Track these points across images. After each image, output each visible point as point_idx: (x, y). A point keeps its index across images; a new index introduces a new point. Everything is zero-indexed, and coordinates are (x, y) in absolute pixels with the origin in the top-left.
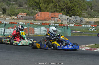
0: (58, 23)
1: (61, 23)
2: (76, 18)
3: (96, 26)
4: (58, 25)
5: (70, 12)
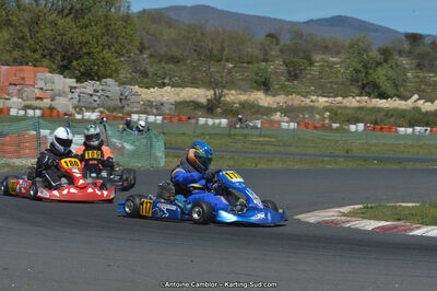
0: (40, 109)
1: (51, 109)
2: (104, 87)
3: (184, 117)
4: (38, 113)
5: (75, 63)
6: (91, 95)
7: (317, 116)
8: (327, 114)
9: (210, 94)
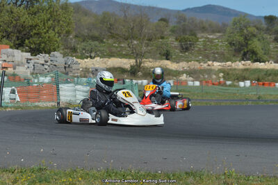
1: (14, 75)
2: (52, 58)
4: (5, 78)
5: (27, 41)
6: (43, 65)
7: (214, 76)
8: (221, 75)
9: (132, 62)
